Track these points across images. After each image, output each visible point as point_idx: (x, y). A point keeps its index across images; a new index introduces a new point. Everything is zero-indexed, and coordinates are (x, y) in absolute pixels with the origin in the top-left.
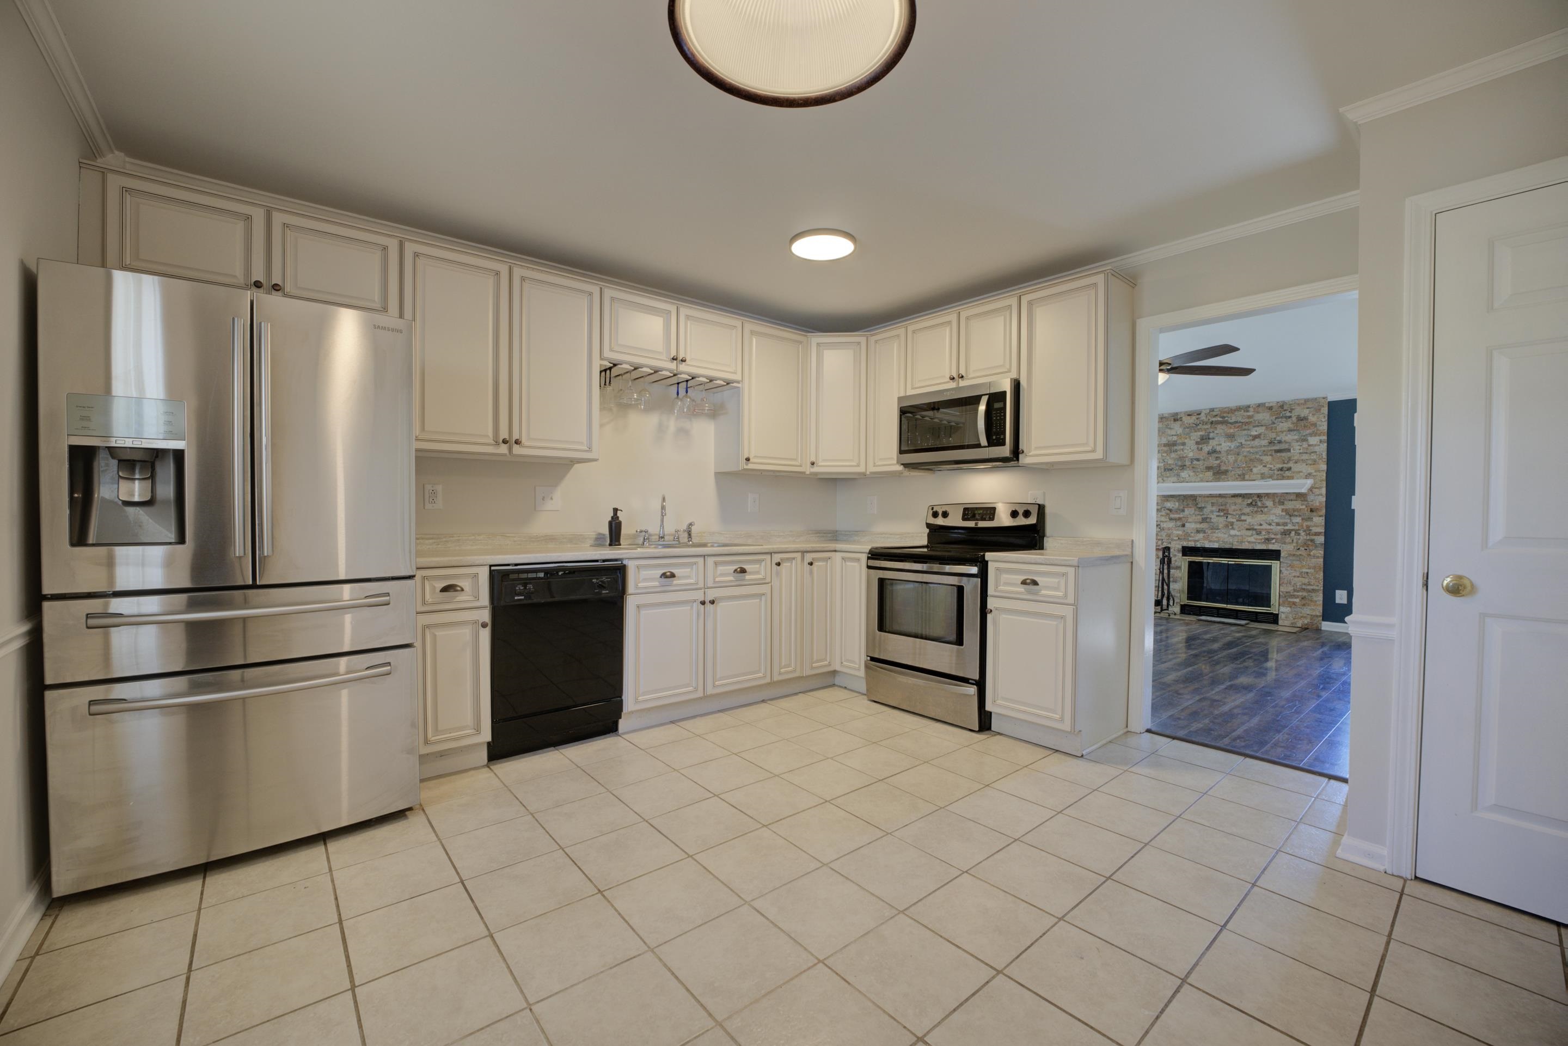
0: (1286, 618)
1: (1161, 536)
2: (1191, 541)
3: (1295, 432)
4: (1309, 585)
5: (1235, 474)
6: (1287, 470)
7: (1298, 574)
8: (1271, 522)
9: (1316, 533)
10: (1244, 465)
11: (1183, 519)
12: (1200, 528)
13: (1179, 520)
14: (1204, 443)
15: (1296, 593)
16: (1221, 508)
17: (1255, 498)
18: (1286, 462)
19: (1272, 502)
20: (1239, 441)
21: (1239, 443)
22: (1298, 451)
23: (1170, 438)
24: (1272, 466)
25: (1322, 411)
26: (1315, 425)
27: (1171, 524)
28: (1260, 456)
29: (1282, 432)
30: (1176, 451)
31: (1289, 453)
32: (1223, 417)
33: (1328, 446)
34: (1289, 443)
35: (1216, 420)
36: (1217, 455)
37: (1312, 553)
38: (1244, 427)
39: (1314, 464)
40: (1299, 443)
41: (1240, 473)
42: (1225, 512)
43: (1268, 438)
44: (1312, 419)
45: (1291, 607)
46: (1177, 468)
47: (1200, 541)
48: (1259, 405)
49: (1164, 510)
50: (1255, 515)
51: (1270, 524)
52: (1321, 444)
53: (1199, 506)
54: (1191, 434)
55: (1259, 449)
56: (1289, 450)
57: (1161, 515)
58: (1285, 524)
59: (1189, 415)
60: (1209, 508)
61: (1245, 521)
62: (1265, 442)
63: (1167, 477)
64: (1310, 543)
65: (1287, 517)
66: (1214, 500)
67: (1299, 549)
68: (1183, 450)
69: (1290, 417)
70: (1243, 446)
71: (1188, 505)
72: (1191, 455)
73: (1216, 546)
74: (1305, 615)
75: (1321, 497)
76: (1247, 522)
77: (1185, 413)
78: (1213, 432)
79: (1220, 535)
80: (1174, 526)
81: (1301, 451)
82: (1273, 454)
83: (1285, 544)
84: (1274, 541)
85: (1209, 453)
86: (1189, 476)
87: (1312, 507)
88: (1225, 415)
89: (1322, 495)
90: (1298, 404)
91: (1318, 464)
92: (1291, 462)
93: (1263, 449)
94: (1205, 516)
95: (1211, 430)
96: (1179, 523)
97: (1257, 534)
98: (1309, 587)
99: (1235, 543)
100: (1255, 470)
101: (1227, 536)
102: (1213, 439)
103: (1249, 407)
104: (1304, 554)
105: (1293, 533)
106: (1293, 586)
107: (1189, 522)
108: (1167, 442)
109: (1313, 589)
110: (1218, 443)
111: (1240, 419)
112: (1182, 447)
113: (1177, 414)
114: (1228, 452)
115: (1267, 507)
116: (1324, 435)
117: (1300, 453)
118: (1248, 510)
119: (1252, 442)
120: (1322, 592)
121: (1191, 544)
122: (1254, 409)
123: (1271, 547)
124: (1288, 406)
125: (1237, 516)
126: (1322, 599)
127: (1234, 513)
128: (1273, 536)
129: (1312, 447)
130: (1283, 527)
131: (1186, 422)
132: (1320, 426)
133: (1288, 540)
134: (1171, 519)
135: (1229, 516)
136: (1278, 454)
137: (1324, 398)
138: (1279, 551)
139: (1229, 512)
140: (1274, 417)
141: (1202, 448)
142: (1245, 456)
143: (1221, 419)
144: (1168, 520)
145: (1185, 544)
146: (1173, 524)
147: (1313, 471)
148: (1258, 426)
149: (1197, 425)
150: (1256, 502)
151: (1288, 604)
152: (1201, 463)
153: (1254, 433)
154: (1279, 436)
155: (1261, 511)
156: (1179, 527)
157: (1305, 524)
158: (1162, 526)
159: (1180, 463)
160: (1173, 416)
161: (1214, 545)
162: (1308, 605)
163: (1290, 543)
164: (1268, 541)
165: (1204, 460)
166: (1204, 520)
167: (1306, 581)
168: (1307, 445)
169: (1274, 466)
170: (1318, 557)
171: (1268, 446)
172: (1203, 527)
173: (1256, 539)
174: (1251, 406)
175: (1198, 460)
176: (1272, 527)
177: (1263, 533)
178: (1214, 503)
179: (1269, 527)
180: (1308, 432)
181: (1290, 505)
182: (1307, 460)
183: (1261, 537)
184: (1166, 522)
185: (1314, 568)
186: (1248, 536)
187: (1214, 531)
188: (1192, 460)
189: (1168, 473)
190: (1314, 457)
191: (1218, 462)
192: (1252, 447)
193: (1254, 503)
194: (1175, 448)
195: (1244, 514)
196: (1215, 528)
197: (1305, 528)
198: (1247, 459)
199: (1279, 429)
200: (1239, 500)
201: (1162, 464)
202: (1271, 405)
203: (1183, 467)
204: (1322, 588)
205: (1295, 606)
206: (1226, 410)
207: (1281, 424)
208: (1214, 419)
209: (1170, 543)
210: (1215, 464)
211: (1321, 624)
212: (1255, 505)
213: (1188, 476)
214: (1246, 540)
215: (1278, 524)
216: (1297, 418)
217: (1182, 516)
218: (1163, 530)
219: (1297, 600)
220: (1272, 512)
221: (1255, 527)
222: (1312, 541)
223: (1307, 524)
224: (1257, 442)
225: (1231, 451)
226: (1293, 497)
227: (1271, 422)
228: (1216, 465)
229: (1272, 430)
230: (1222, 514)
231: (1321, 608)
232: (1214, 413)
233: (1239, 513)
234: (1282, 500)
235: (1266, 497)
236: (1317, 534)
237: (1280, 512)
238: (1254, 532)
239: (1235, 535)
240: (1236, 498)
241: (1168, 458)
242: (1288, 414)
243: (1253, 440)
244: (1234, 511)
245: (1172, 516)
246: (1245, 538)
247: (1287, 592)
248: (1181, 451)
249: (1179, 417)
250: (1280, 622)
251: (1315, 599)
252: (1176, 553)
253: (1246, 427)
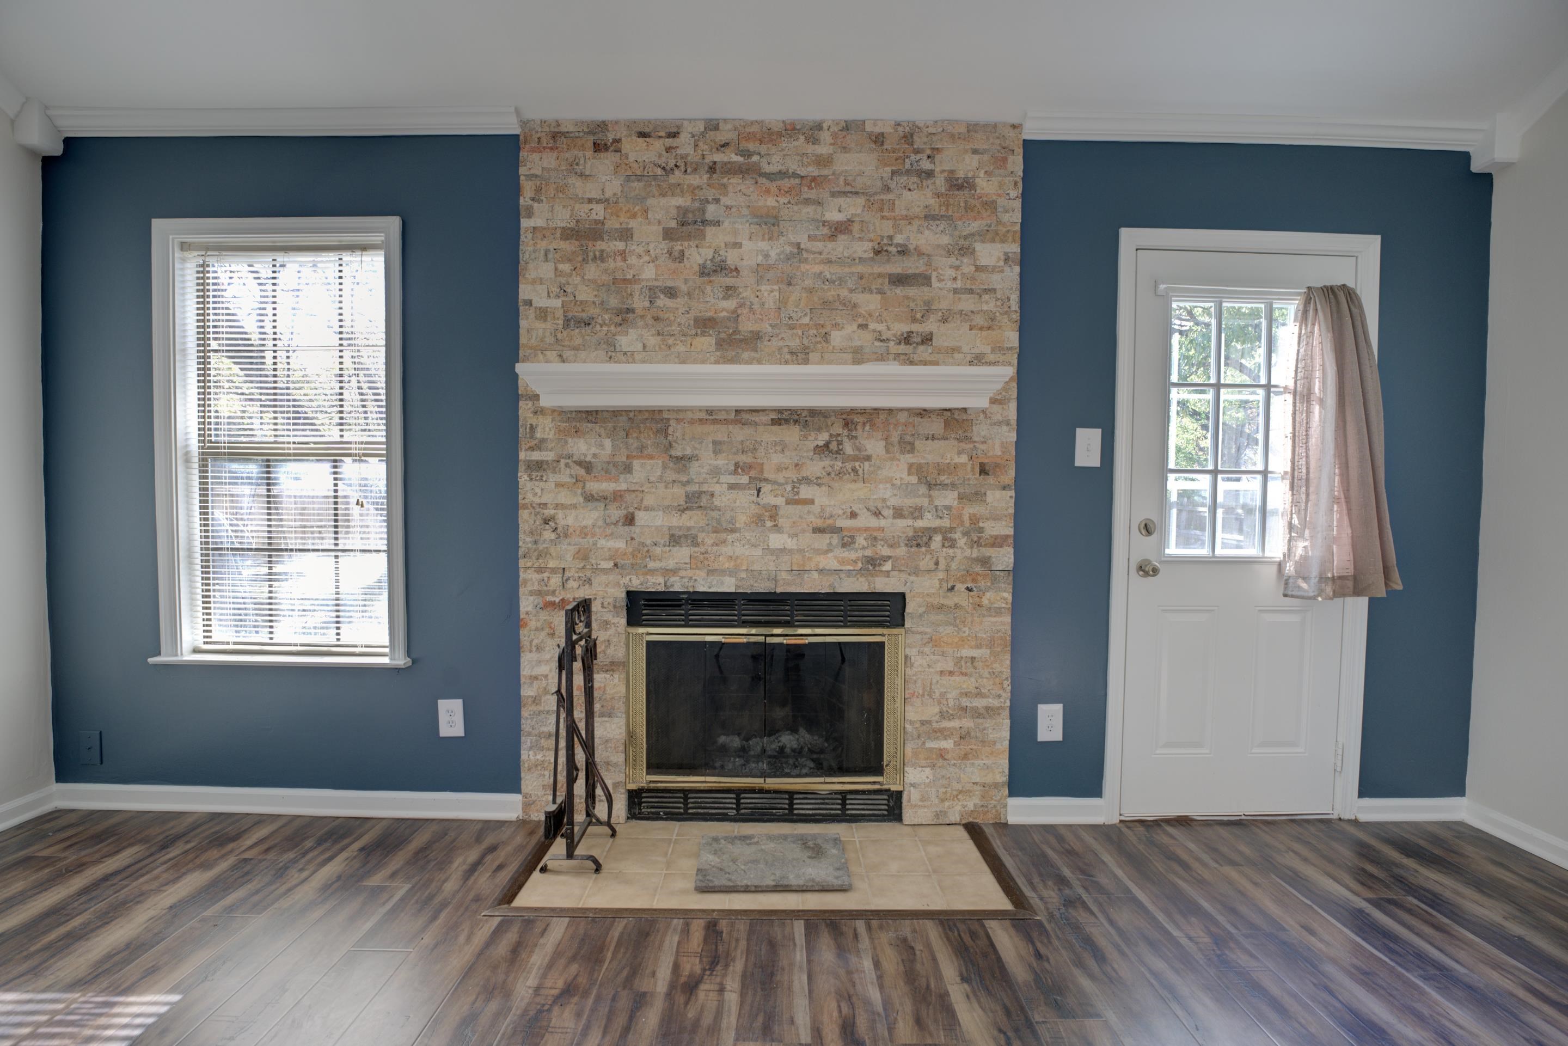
0: (923, 799)
1: (560, 558)
2: (653, 572)
3: (943, 224)
4: (980, 695)
5: (780, 349)
6: (923, 343)
7: (950, 666)
8: (880, 505)
9: (996, 537)
10: (806, 320)
11: (629, 498)
12: (680, 528)
13: (615, 500)
14: (689, 237)
15: (946, 724)
16: (743, 458)
17: (838, 429)
18: (919, 316)
19: (883, 443)
20: (792, 238)
21: (791, 244)
22: (950, 285)
23: (582, 210)
24: (881, 327)
25: (1010, 167)
26: (991, 205)
27: (590, 516)
28: (851, 291)
29: (909, 219)
30: (601, 257)
31: (926, 289)
32: (747, 154)
33: (1022, 275)
34: (929, 255)
35: (726, 159)
36: (729, 281)
37: (985, 601)
38: (808, 194)
39: (989, 328)
40: (952, 260)
41: (795, 343)
42: (753, 473)
43: (872, 236)
44: (986, 187)
45: (933, 766)
46: (606, 317)
47: (682, 573)
48: (847, 127)
49: (567, 465)
50: (836, 485)
51: (877, 514)
52: (1007, 269)
53: (677, 452)
54: (650, 202)
55: (847, 270)
56: (925, 280)
57: (558, 485)
58: (917, 513)
59: (642, 135)
60: (708, 460)
61: (811, 502)
62: (862, 249)
63: (576, 349)
64: (978, 569)
65: (923, 489)
66: (721, 433)
67: (953, 588)
68: (623, 254)
69: (930, 174)
70: (805, 255)
71: (642, 448)
72: (649, 273)
73: (728, 585)
74: (968, 787)
75: (1005, 428)
76: (816, 508)
77: (630, 124)
78: (717, 201)
79: (739, 550)
80: (600, 523)
81: (959, 284)
82: (886, 287)
83: (917, 576)
84: (888, 566)
85: (704, 272)
86: (644, 347)
87: (986, 461)
88: (751, 146)
89: (1008, 424)
90: (952, 136)
91: (1000, 327)
92: (932, 318)
93: (860, 269)
94: (695, 488)
95: (710, 194)
96: (616, 513)
97: (844, 545)
98: (979, 703)
99: (784, 575)
100: (837, 338)
101: (759, 552)
102: (718, 223)
103: (819, 127)
104: (964, 604)
105: (938, 538)
106: (939, 703)
107: (647, 509)
108: (573, 225)
109: (987, 708)
110: (730, 239)
111: (792, 165)
112: (620, 245)
113: (603, 126)
114: (761, 271)
115: (868, 458)
116: (1014, 241)
117: (956, 291)
118: (816, 467)
119: (830, 245)
120: (1006, 713)
121: (655, 584)
122: (834, 136)
123: (883, 585)
124: (925, 140)
125: (789, 488)
126: (1006, 734)
127: (780, 478)
128: (886, 551)
129: (983, 275)
130: (910, 522)
131: (632, 158)
132: (1007, 211)
133: (926, 562)
134: (589, 498)
135: (766, 488)
136: (899, 291)
137: (1014, 127)
138: (903, 595)
139: (766, 475)
140: (888, 169)
141: (682, 253)
142: (810, 291)
143: (740, 159)
144: (581, 500)
145: (636, 583)
146: (595, 515)
147: (987, 349)
148: (845, 194)
149: (667, 171)
150: (840, 443)
151: (926, 759)
152: (680, 302)
153: (834, 216)
154: (901, 232)
155: (855, 470)
156: (616, 524)
157: (970, 510)
158: (562, 522)
159: (614, 302)
160: (594, 134)
161: (722, 583)
162: (977, 757)
163: (929, 571)
164: (874, 565)
165: (689, 295)
166: (693, 501)
167: (969, 684)
168: (973, 268)
169: (889, 329)
170: (999, 612)
171: (872, 259)
172: (691, 523)
173: (842, 562)
174: (825, 126)
175: (671, 293)
176: (883, 523)
177: (861, 541)
178: (720, 443)
179: (874, 522)
180: (975, 226)
181: (929, 453)
182: (972, 312)
183: (853, 555)
184: (574, 507)
185: (991, 644)
186: (818, 552)
187: (724, 535)
188: (653, 293)
189: (577, 336)
190: (989, 305)
191: (731, 304)
192: (830, 262)
193: (833, 446)
194: (600, 245)
195: (806, 480)
196: (724, 529)
197: (967, 523)
198: (816, 299)
199: (900, 210)
200: (792, 434)
201: (557, 303)
202: (877, 130)
203: (625, 316)
204: (1008, 704)
205: (945, 763)
206: (755, 129)
207: (906, 193)
208: (718, 157)
209: (589, 581)
210: (724, 310)
211: (1005, 806)
212: (838, 452)
213: (640, 346)
214: (812, 565)
215: (899, 513)
216: (946, 180)
217: (624, 487)
218: (566, 536)
219: (948, 744)
220: (884, 473)
221: (841, 523)
222: (985, 562)
223: (971, 511)
224: (841, 247)
225: (769, 268)
226: (936, 426)
227: (879, 184)
228: (724, 314)
229: (881, 210)
230: (744, 479)
231: (1004, 763)
232: (721, 137)
233: (793, 475)
234: (908, 438)
235: (867, 428)
236: (997, 542)
237: (905, 475)
238: (835, 539)
239: (783, 550)
240: (784, 427)
241: (577, 280)
242: (926, 165)
243: (832, 237)
244: (779, 469)
245: (595, 486)
246: (810, 559)
247: (923, 723)
248: (619, 258)
249: (611, 137)
250: (909, 815)
251: (992, 736)
252: (609, 617)
253: (812, 194)
